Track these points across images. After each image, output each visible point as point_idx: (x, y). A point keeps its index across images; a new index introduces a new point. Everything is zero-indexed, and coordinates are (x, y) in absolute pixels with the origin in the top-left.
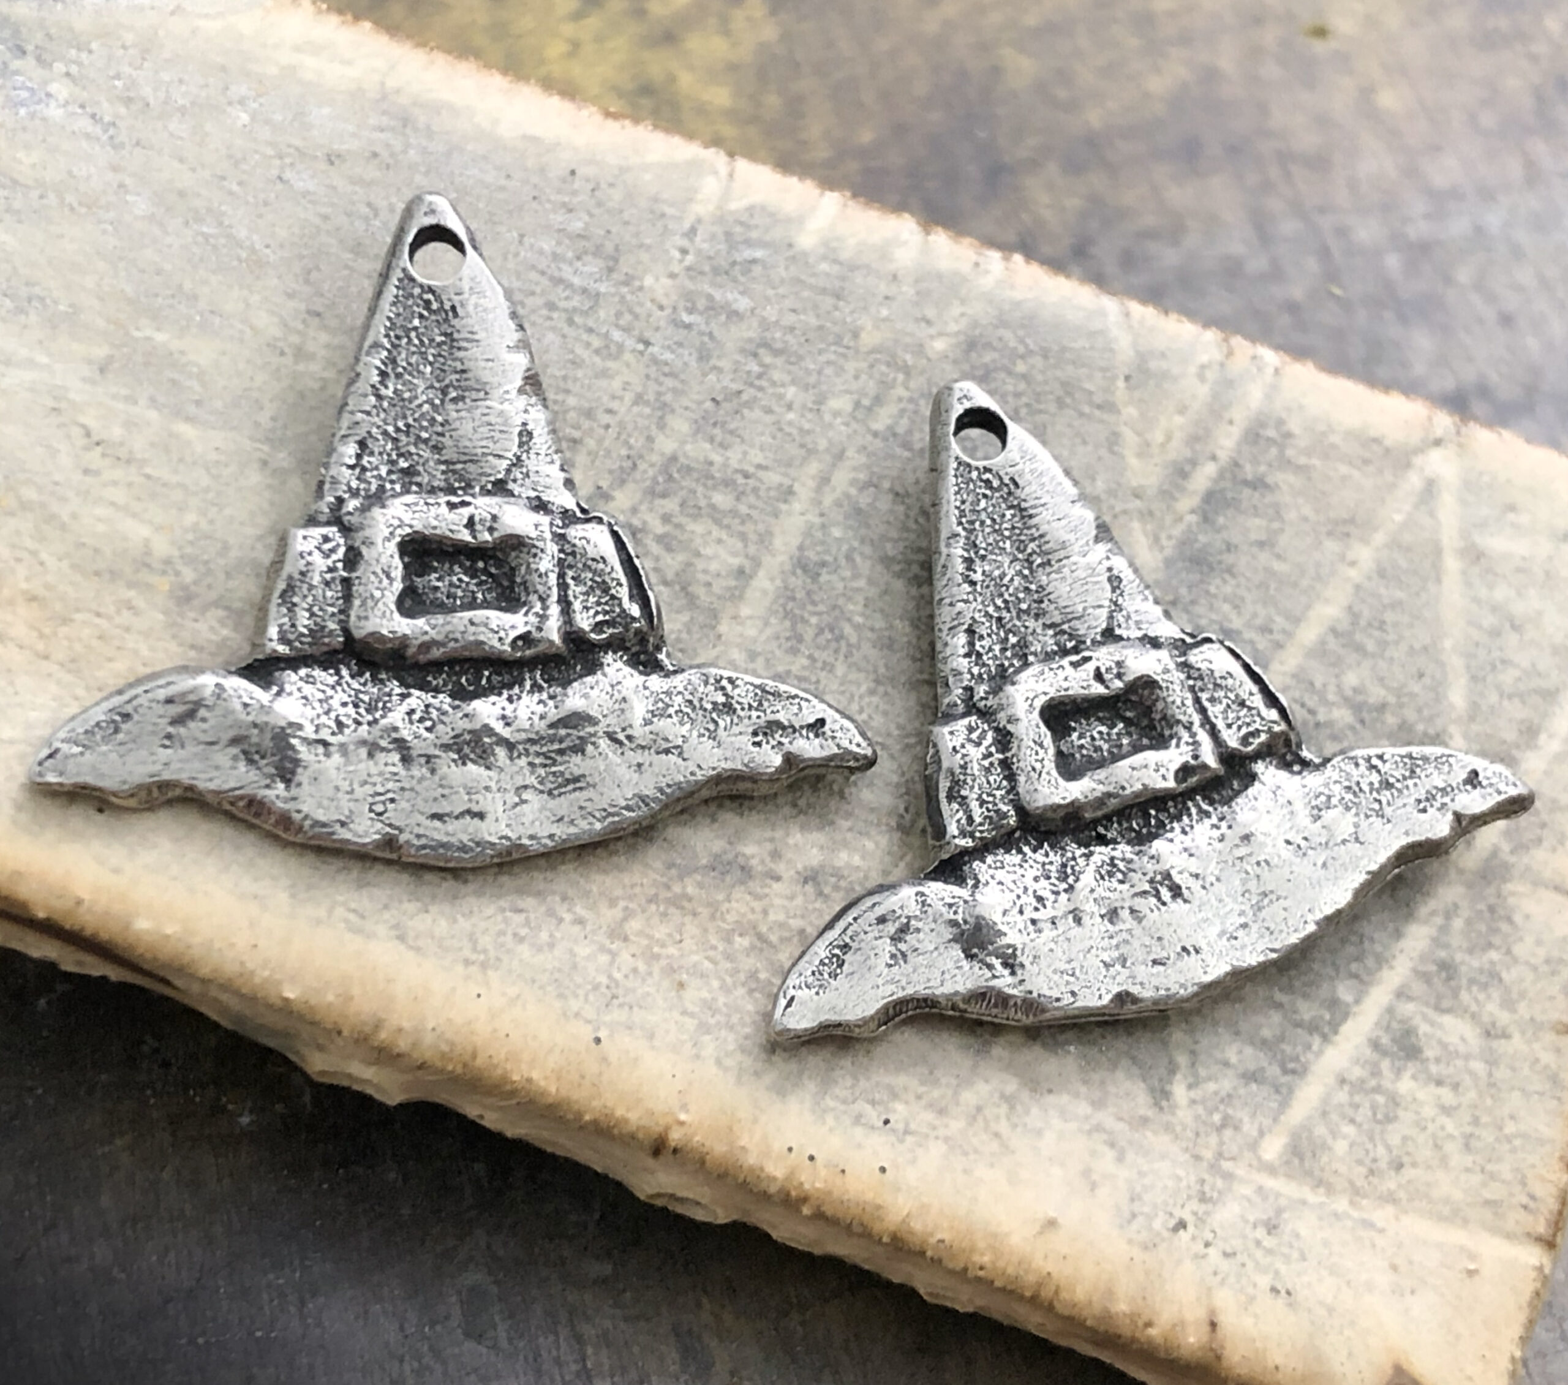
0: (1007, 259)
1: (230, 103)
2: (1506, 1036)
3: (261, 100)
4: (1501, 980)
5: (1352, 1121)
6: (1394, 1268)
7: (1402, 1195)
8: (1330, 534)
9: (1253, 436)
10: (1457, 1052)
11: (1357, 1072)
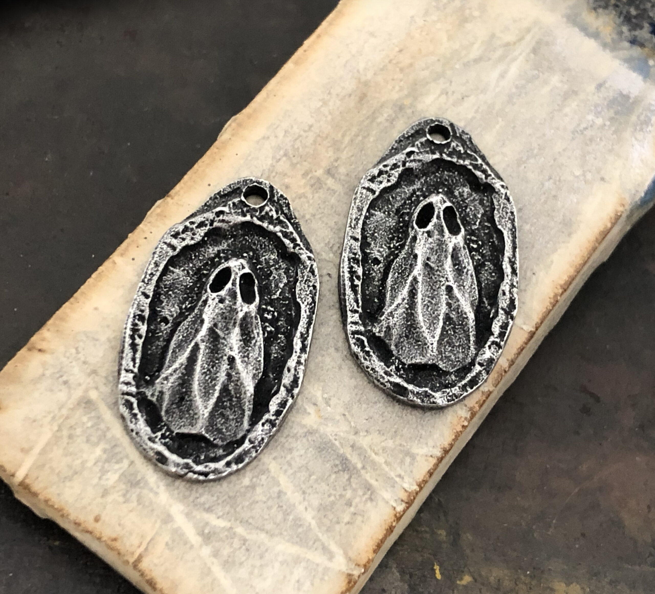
0: (466, 419)
1: (584, 171)
2: (103, 496)
3: (583, 182)
4: (124, 502)
5: (92, 426)
6: (35, 421)
7: (59, 434)
8: (321, 504)
9: (368, 488)
10: (103, 475)
11: (109, 435)
